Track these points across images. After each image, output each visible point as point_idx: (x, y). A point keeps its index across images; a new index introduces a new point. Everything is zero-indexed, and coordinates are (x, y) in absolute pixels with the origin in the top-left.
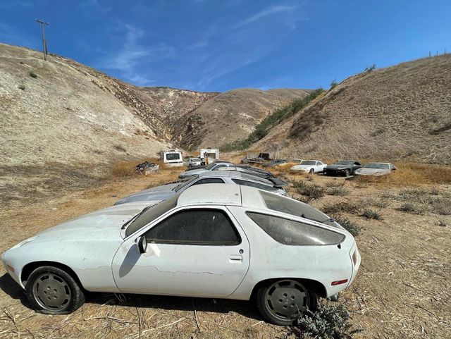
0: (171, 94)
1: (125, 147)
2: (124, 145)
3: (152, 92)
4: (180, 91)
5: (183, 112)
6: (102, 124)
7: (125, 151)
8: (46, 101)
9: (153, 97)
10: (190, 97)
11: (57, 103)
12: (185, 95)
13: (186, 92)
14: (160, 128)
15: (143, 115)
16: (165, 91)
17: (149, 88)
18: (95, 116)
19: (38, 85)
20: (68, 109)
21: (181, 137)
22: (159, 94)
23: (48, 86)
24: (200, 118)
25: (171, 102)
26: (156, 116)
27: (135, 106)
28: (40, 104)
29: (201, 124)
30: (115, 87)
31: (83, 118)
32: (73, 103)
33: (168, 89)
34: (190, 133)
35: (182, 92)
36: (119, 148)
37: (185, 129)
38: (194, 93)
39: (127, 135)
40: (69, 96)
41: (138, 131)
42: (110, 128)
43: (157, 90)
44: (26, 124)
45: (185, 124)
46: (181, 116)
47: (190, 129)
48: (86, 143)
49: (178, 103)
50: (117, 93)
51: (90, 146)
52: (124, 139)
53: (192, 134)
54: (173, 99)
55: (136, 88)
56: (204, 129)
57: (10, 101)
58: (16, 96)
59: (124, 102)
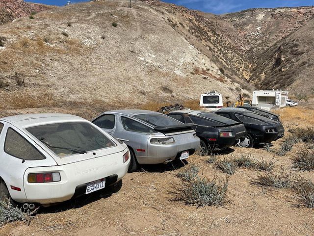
0: (260, 17)
1: (173, 88)
2: (173, 86)
3: (235, 18)
4: (274, 10)
5: (274, 39)
6: (158, 64)
7: (171, 92)
8: (117, 47)
9: (236, 26)
10: (289, 16)
11: (125, 47)
12: (281, 15)
13: (282, 11)
14: (237, 65)
15: (216, 50)
16: (252, 15)
17: (232, 14)
18: (154, 56)
19: (115, 33)
20: (132, 52)
21: (263, 76)
22: (244, 20)
23: (122, 32)
24: (296, 46)
25: (258, 28)
26: (234, 49)
27: (209, 40)
28: (113, 49)
29: (296, 54)
30: (190, 20)
31: (143, 59)
32: (138, 45)
33: (257, 11)
34: (277, 69)
35: (277, 11)
36: (165, 89)
37: (272, 64)
38: (295, 10)
39: (182, 75)
40: (137, 39)
41: (197, 70)
42: (165, 69)
43: (241, 15)
44: (96, 68)
45: (272, 57)
46: (271, 45)
47: (278, 62)
48: (136, 84)
49: (269, 27)
50: (191, 28)
51: (139, 87)
52: (176, 79)
53: (280, 70)
54: (263, 22)
55: (216, 17)
56: (300, 62)
57: (93, 49)
58: (98, 45)
59: (197, 36)
